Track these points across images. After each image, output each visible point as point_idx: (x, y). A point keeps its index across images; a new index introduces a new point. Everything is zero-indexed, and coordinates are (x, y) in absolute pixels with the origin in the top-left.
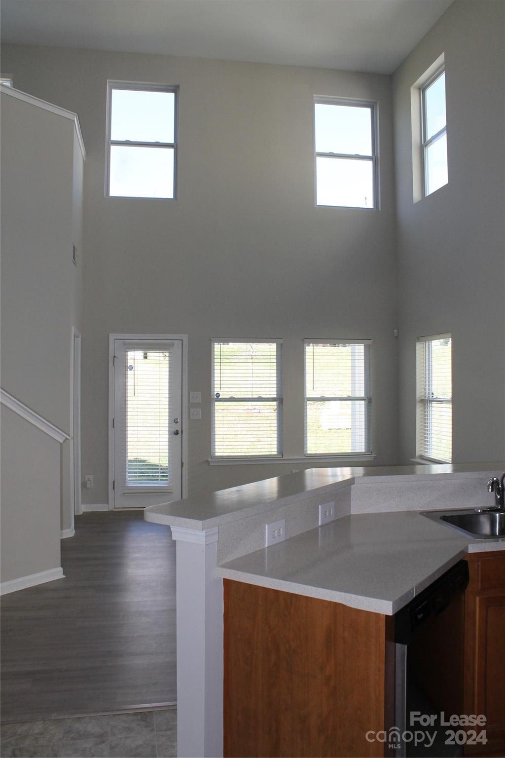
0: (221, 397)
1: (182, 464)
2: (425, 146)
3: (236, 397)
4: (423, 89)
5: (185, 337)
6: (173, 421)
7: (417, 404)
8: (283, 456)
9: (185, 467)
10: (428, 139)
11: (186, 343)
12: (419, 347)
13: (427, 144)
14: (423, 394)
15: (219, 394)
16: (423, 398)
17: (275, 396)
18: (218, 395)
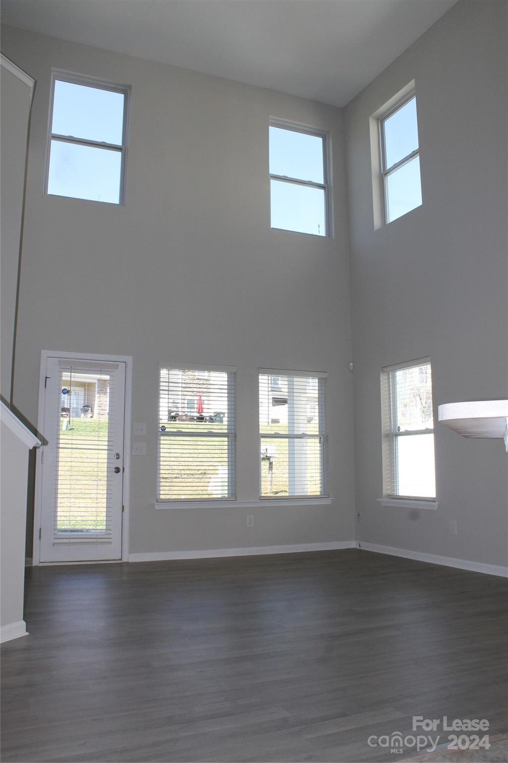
0: (167, 430)
1: (123, 508)
2: (385, 174)
3: (183, 430)
4: (381, 120)
5: (129, 359)
6: (115, 456)
7: (383, 438)
8: (236, 498)
9: (127, 510)
10: (388, 169)
11: (130, 366)
12: (383, 378)
13: (388, 173)
14: (388, 428)
15: (164, 426)
16: (388, 432)
17: (226, 431)
18: (164, 428)
